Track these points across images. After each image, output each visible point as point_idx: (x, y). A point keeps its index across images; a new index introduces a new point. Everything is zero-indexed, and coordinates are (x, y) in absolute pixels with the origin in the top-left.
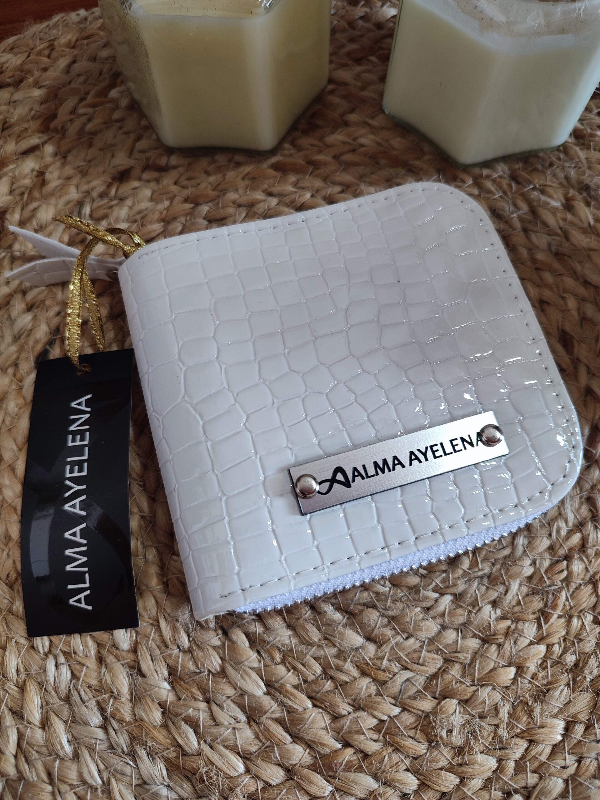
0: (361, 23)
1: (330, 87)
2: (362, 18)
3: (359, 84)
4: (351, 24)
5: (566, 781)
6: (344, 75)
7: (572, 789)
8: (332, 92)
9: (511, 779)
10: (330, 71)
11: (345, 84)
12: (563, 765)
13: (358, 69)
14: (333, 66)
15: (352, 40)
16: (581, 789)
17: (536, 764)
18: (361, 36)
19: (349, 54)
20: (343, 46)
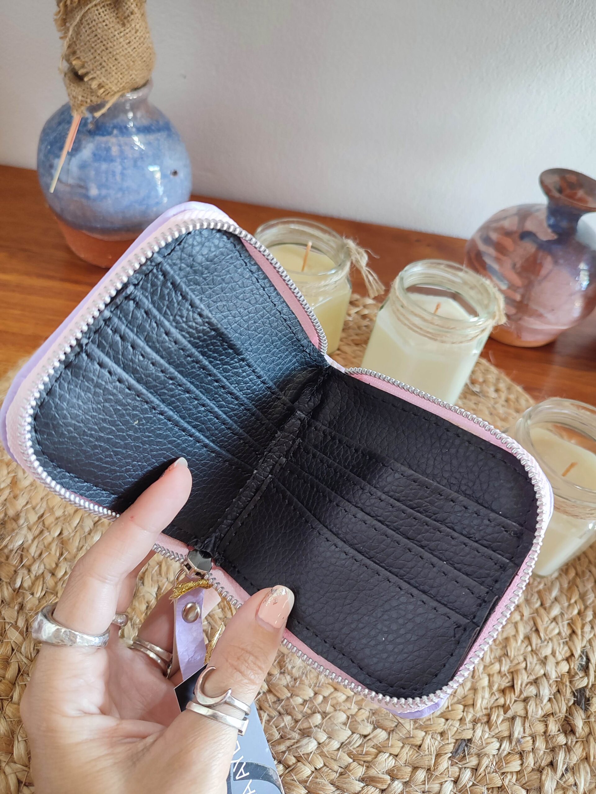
0: (364, 328)
1: (338, 352)
2: (365, 326)
3: (353, 355)
4: (359, 328)
5: (348, 718)
6: (346, 348)
7: (351, 722)
8: (338, 355)
9: (319, 705)
10: (340, 346)
11: (345, 353)
12: (349, 707)
13: (356, 348)
14: (342, 343)
15: (357, 335)
16: (355, 723)
17: (335, 702)
18: (362, 334)
19: (353, 340)
20: (351, 336)
